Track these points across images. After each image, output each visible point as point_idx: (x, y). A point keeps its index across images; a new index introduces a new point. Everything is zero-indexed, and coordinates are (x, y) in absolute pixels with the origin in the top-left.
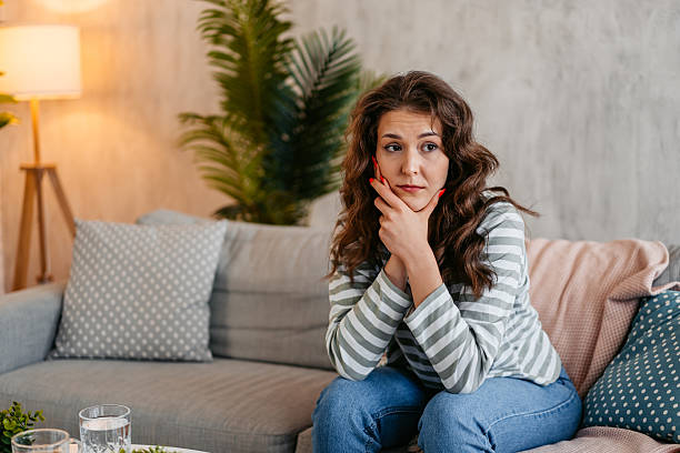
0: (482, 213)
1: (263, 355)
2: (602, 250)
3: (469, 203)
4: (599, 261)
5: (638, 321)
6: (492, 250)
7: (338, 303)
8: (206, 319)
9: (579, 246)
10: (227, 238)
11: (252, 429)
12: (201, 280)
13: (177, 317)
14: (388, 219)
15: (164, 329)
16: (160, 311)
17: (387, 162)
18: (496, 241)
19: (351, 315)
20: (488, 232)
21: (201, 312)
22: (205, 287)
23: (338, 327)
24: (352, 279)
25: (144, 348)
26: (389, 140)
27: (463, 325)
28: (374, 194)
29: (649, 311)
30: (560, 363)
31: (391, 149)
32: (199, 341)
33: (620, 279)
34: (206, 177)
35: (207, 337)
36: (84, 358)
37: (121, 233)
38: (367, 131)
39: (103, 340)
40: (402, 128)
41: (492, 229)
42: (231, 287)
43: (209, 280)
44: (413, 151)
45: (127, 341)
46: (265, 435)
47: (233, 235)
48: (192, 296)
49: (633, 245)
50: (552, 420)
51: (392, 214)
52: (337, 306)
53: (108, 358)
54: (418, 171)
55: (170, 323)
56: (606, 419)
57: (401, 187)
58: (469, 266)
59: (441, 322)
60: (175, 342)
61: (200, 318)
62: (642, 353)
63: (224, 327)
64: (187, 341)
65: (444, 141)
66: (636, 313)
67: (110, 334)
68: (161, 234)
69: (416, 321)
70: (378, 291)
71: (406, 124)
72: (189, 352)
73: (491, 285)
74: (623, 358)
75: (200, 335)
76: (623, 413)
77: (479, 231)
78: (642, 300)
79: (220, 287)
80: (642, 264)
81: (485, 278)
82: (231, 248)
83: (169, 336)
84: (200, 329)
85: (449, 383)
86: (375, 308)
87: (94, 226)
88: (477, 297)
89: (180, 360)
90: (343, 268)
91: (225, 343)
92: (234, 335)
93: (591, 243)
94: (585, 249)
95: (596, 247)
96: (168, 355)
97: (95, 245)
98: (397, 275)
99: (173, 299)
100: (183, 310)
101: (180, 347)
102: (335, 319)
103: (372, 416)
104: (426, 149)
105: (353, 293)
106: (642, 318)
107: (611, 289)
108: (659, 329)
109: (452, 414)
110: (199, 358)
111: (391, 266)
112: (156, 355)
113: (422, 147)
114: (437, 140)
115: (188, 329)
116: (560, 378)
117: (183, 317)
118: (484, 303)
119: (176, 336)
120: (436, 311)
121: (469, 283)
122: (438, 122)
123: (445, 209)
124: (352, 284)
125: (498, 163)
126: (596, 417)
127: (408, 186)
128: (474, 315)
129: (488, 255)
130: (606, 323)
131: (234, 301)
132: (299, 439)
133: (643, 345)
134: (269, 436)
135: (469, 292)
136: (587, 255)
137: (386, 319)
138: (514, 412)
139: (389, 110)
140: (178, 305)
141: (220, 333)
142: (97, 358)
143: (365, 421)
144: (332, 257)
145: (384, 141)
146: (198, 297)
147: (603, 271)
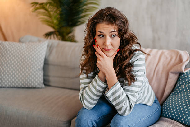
0: (131, 56)
1: (61, 85)
2: (168, 54)
3: (127, 53)
4: (167, 58)
5: (180, 80)
6: (135, 68)
7: (83, 83)
8: (42, 74)
9: (160, 52)
10: (48, 46)
11: (57, 119)
12: (40, 61)
13: (33, 74)
14: (99, 60)
15: (29, 78)
16: (27, 72)
17: (99, 41)
18: (136, 65)
19: (87, 88)
20: (133, 62)
21: (40, 72)
22: (42, 60)
23: (83, 92)
24: (87, 75)
25: (23, 84)
26: (100, 33)
27: (125, 95)
28: (95, 51)
29: (183, 78)
30: (154, 94)
31: (101, 36)
32: (40, 81)
33: (174, 65)
34: (42, 21)
35: (43, 80)
36: (4, 87)
37: (14, 46)
38: (92, 30)
39: (10, 82)
40: (104, 29)
41: (135, 61)
42: (50, 63)
43: (43, 62)
44: (108, 37)
45: (17, 82)
46: (61, 121)
47: (50, 44)
48: (37, 67)
49: (178, 53)
50: (152, 118)
51: (101, 58)
52: (82, 85)
53: (11, 87)
54: (110, 44)
55: (31, 76)
56: (169, 116)
57: (104, 49)
58: (127, 75)
59: (117, 95)
60: (32, 82)
61: (40, 74)
62: (181, 94)
63: (48, 76)
64: (36, 82)
65: (119, 33)
66: (179, 78)
67: (11, 80)
68: (27, 46)
69: (109, 94)
70: (96, 82)
71: (105, 28)
72: (37, 85)
73: (134, 81)
74: (175, 94)
75: (40, 80)
76: (175, 115)
77: (130, 61)
78: (181, 74)
79: (46, 63)
80: (181, 61)
81: (132, 79)
82: (50, 50)
83: (30, 80)
84: (40, 78)
85: (120, 113)
86: (95, 88)
87: (5, 44)
88: (129, 85)
89: (34, 88)
90: (85, 71)
91: (49, 81)
92: (51, 79)
93: (165, 51)
94: (162, 53)
95: (166, 52)
96: (30, 86)
97: (6, 50)
98: (103, 77)
99: (31, 68)
100: (35, 72)
101: (34, 84)
102: (82, 89)
103: (95, 121)
104: (113, 36)
105: (88, 80)
106: (181, 80)
107: (171, 69)
108: (187, 86)
109: (121, 124)
110: (40, 87)
111: (100, 74)
112: (27, 86)
113: (111, 35)
114: (116, 33)
115: (36, 78)
116: (155, 101)
117: (35, 74)
118: (132, 87)
119: (33, 80)
120: (115, 91)
121: (127, 79)
122: (116, 27)
123: (119, 55)
124: (87, 77)
125: (137, 39)
126: (166, 115)
127: (106, 49)
128: (128, 91)
129: (133, 70)
130: (169, 80)
131: (51, 68)
132: (72, 122)
133: (181, 91)
134: (62, 121)
135: (127, 82)
136: (163, 56)
137: (99, 91)
138: (140, 119)
139: (99, 23)
140: (33, 70)
141: (47, 78)
142: (8, 87)
143: (92, 123)
144: (81, 67)
145: (98, 34)
146: (39, 67)
147: (168, 62)
